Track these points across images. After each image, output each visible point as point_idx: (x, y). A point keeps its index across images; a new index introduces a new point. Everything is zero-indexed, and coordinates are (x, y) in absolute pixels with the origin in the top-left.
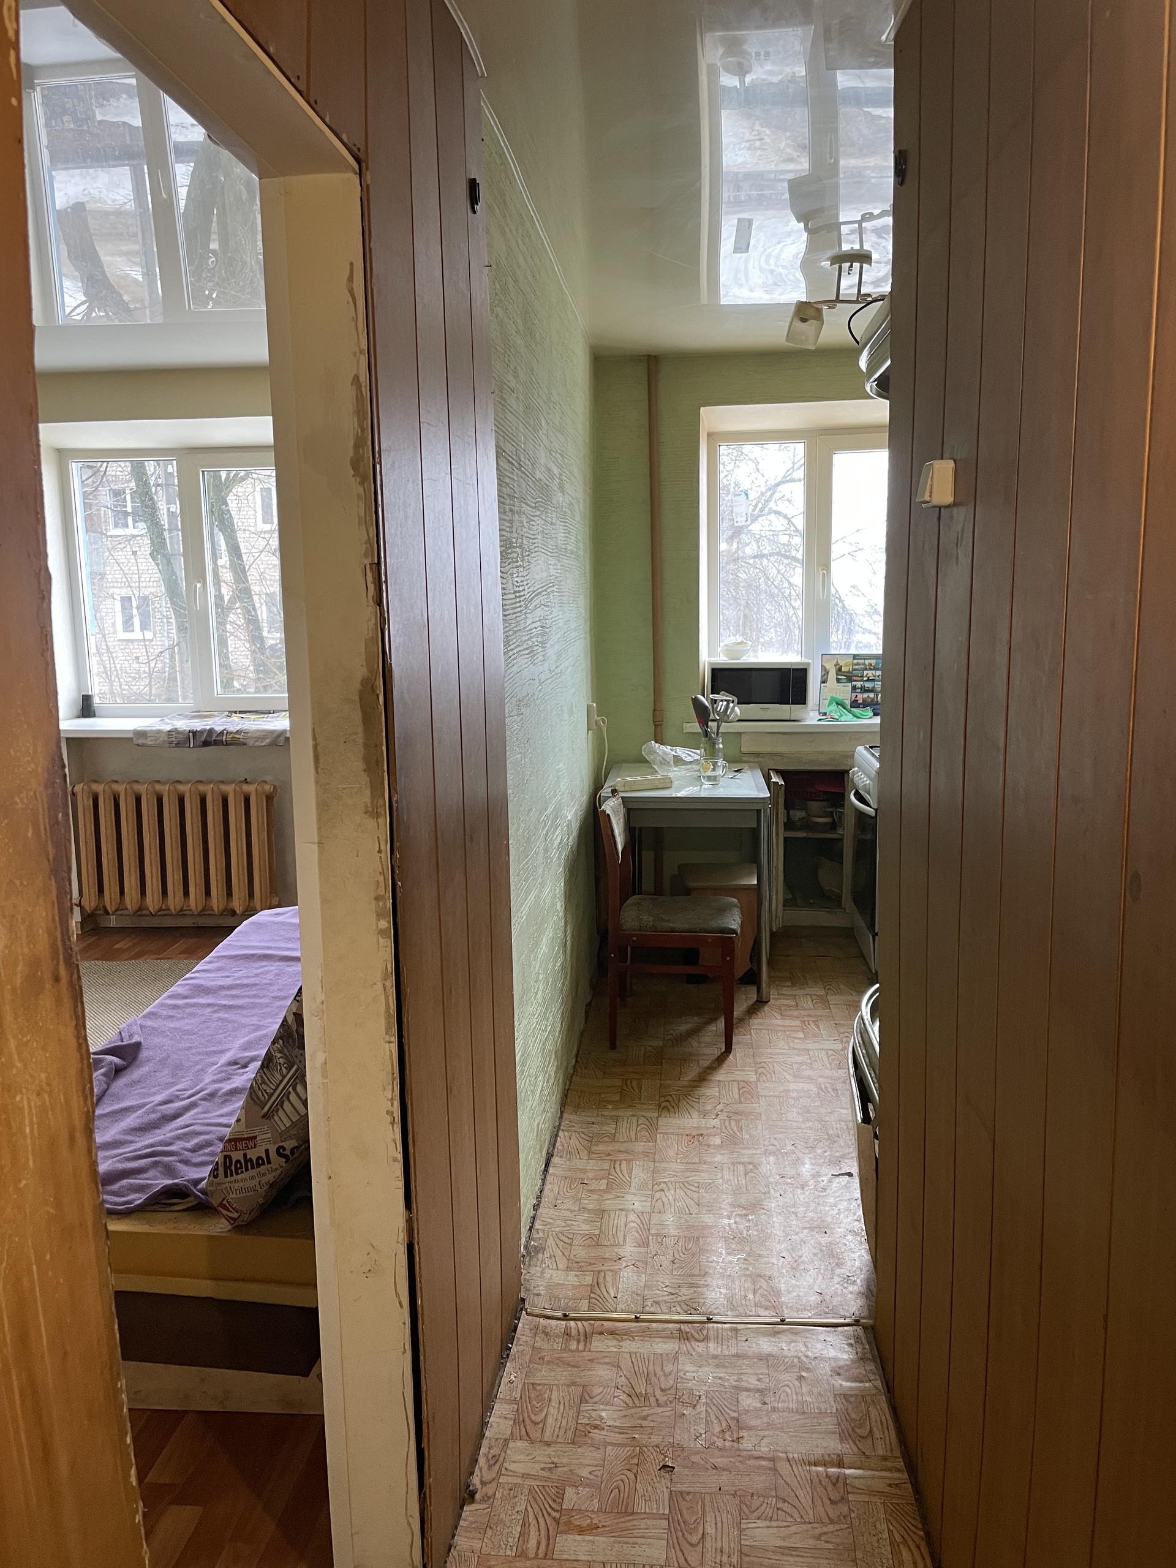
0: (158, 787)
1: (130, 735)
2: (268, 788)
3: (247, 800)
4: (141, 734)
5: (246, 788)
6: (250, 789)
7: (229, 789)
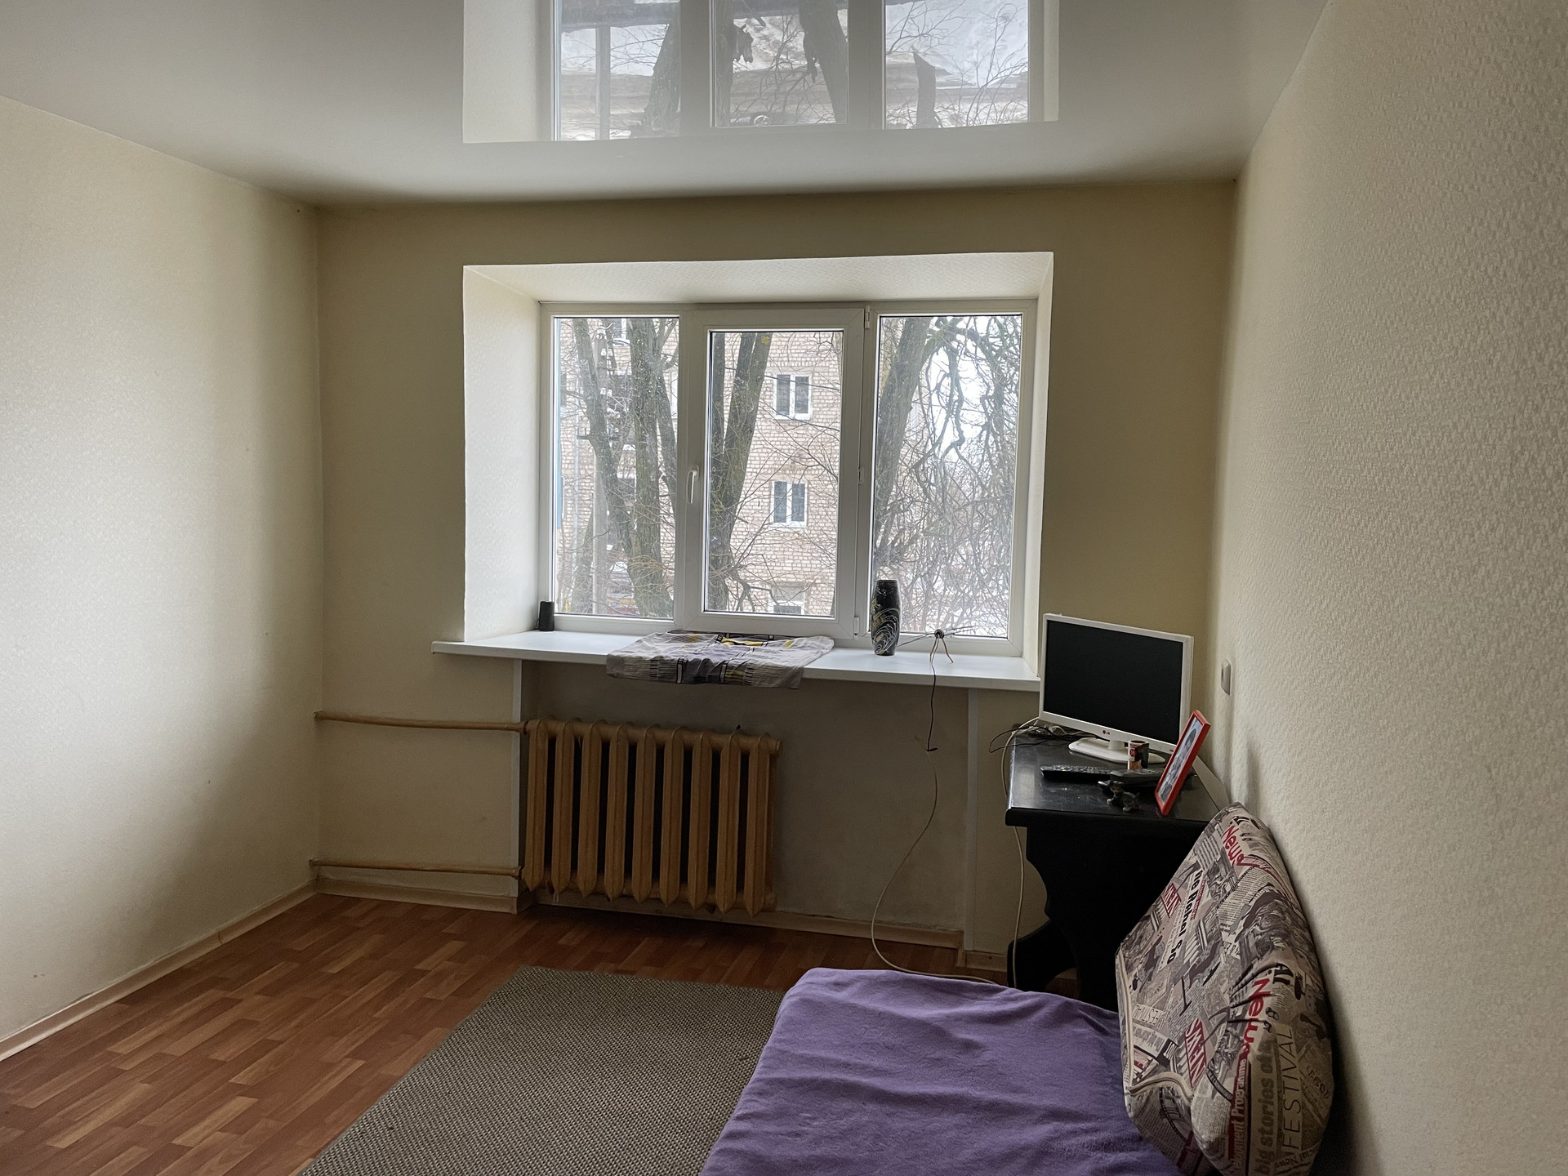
0: (632, 732)
1: (603, 662)
2: (774, 744)
3: (745, 757)
4: (615, 661)
5: (746, 742)
6: (751, 743)
7: (723, 741)
